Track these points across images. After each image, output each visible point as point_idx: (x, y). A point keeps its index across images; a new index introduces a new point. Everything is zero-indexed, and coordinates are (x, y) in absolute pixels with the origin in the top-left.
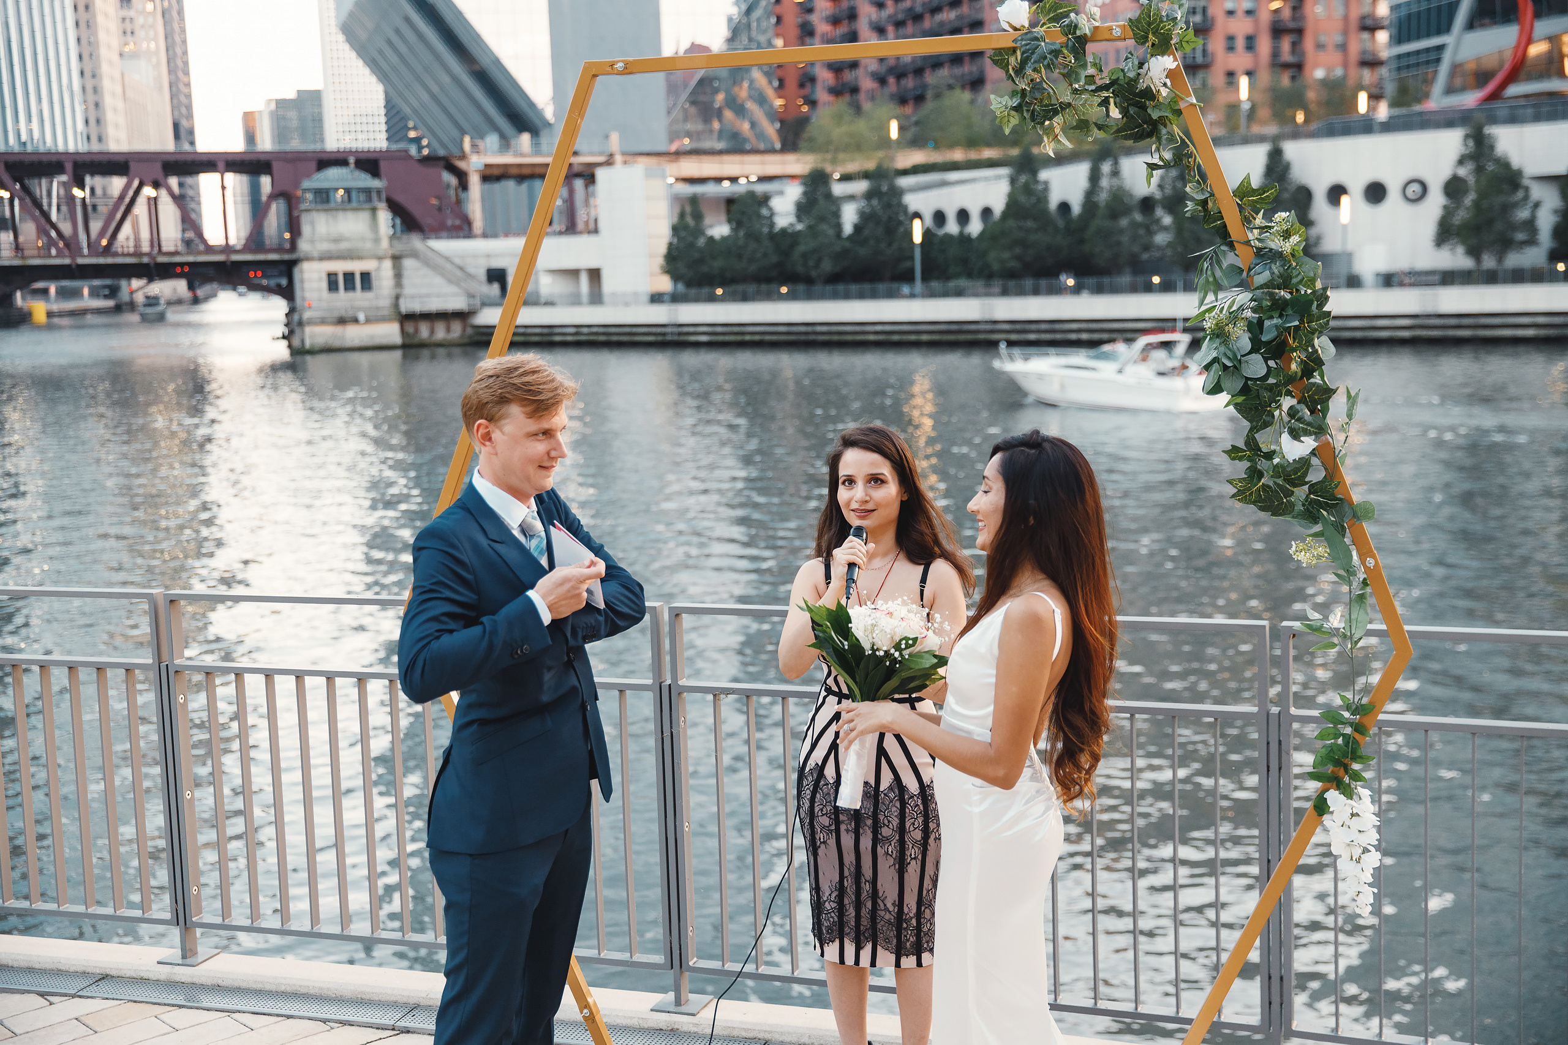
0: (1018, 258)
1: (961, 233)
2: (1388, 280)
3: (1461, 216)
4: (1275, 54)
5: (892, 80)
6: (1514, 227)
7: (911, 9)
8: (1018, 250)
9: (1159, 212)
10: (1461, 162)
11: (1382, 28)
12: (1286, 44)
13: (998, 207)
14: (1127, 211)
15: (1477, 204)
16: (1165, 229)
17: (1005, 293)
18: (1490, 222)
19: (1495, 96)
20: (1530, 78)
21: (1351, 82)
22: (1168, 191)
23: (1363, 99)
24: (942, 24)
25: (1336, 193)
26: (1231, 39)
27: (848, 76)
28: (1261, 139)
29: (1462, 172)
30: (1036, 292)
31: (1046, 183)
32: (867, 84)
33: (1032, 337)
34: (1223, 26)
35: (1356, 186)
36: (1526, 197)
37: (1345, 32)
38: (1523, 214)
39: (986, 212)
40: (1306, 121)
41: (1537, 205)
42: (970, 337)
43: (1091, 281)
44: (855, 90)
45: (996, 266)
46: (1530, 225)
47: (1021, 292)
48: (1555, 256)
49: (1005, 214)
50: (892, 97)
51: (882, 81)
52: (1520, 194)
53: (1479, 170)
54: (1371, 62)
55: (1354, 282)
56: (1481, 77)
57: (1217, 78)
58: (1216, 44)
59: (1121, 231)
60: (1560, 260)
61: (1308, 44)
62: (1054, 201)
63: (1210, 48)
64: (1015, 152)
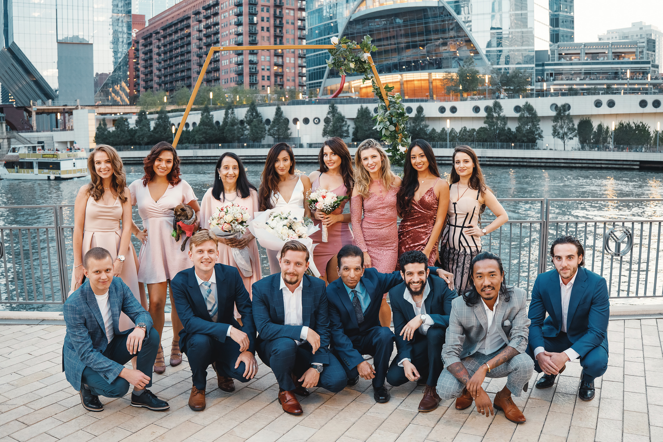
0: (204, 137)
1: (187, 130)
2: (310, 146)
3: (329, 128)
4: (276, 82)
5: (163, 85)
6: (343, 132)
7: (169, 64)
8: (204, 135)
9: (246, 125)
10: (328, 113)
11: (305, 76)
12: (278, 79)
13: (198, 122)
14: (236, 124)
15: (333, 125)
16: (248, 129)
17: (200, 148)
18: (337, 130)
19: (336, 96)
20: (344, 93)
21: (297, 90)
22: (248, 119)
23: (301, 95)
24: (179, 69)
25: (296, 120)
26: (263, 76)
27: (149, 83)
28: (274, 105)
29: (329, 116)
30: (210, 148)
31: (212, 115)
32: (155, 86)
33: (209, 161)
34: (261, 73)
35: (301, 119)
36: (346, 124)
37: (295, 77)
38: (345, 128)
39: (194, 124)
40: (285, 100)
41: (349, 126)
42: (190, 161)
43: (226, 144)
44: (152, 88)
45: (197, 140)
46: (347, 131)
47: (205, 148)
48: (353, 140)
49: (200, 125)
50: (164, 89)
51: (160, 85)
52: (344, 123)
53: (333, 116)
54: (302, 86)
55: (301, 146)
56: (332, 92)
57: (259, 87)
58: (259, 78)
59: (235, 130)
60: (355, 141)
61: (285, 79)
62: (215, 121)
63: (257, 79)
64: (203, 106)
